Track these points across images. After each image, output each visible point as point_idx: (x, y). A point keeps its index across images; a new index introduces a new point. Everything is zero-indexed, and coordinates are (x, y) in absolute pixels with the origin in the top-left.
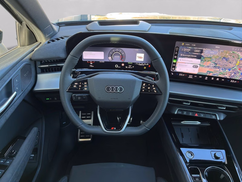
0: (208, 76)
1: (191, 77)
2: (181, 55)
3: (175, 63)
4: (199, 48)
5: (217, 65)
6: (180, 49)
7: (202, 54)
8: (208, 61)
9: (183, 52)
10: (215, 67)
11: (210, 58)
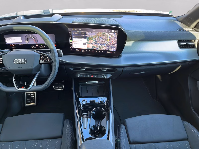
0: (93, 50)
1: (84, 51)
2: (74, 37)
3: (72, 43)
4: (84, 32)
5: (97, 42)
6: (72, 32)
7: (87, 35)
8: (91, 40)
9: (74, 35)
10: (96, 43)
11: (92, 37)
